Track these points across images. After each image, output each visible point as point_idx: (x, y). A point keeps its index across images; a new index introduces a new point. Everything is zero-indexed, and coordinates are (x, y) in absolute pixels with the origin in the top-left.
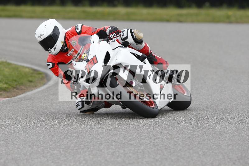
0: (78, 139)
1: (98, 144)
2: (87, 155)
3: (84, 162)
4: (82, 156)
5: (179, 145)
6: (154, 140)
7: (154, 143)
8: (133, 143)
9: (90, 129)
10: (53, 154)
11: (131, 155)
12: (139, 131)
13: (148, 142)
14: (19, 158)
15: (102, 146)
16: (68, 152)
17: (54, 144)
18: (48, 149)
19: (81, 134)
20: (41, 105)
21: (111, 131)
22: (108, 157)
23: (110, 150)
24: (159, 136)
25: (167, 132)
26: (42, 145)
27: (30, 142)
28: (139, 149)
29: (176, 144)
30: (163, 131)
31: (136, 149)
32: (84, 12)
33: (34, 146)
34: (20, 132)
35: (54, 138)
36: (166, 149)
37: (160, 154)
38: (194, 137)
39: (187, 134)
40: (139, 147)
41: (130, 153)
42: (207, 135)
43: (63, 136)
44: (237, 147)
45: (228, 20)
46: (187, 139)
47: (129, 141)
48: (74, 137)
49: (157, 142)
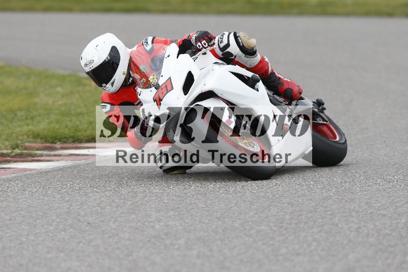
0: (292, 206)
1: (328, 214)
2: (316, 232)
3: (315, 244)
4: (309, 234)
8: (385, 213)
9: (308, 191)
10: (261, 231)
11: (388, 232)
12: (388, 193)
14: (207, 238)
15: (337, 218)
16: (284, 228)
17: (257, 216)
18: (250, 223)
19: (296, 199)
22: (351, 236)
23: (352, 225)
26: (237, 216)
27: (217, 212)
28: (398, 223)
31: (394, 222)
33: (226, 219)
34: (195, 197)
35: (254, 205)
40: (398, 219)
41: (385, 228)
43: (268, 203)
47: (378, 210)
48: (286, 204)
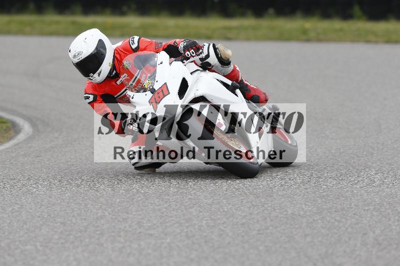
0: (64, 226)
1: (97, 234)
2: (79, 251)
4: (72, 254)
5: (227, 235)
6: (187, 227)
7: (187, 232)
8: (153, 233)
9: (84, 211)
10: (26, 250)
11: (150, 251)
12: (162, 213)
13: (178, 231)
15: (104, 238)
16: (50, 247)
17: (26, 235)
18: (17, 243)
19: (70, 219)
20: (5, 172)
21: (118, 213)
22: (113, 256)
23: (117, 244)
24: (195, 222)
25: (208, 214)
26: (7, 236)
28: (162, 243)
29: (221, 235)
30: (201, 214)
31: (159, 242)
32: (74, 23)
35: (26, 225)
36: (206, 242)
37: (196, 250)
38: (252, 222)
39: (240, 218)
40: (164, 239)
41: (148, 248)
42: (272, 220)
43: (41, 223)
44: (320, 238)
45: (305, 37)
46: (240, 226)
47: (147, 230)
48: (58, 224)
49: (191, 231)
